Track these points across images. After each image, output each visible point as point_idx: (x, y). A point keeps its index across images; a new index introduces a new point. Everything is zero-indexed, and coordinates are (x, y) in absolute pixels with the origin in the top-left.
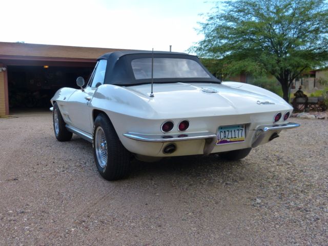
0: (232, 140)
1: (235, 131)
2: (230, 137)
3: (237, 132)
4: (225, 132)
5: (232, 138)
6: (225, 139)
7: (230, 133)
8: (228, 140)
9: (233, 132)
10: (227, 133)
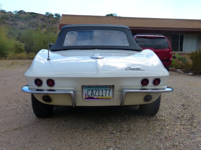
0: (99, 97)
1: (102, 90)
2: (97, 94)
3: (104, 91)
4: (92, 90)
5: (99, 96)
6: (92, 96)
7: (97, 92)
8: (95, 97)
9: (101, 92)
10: (94, 91)
